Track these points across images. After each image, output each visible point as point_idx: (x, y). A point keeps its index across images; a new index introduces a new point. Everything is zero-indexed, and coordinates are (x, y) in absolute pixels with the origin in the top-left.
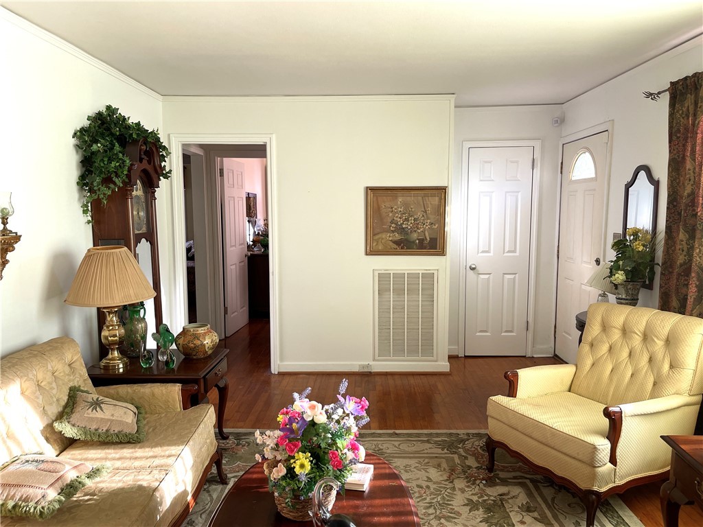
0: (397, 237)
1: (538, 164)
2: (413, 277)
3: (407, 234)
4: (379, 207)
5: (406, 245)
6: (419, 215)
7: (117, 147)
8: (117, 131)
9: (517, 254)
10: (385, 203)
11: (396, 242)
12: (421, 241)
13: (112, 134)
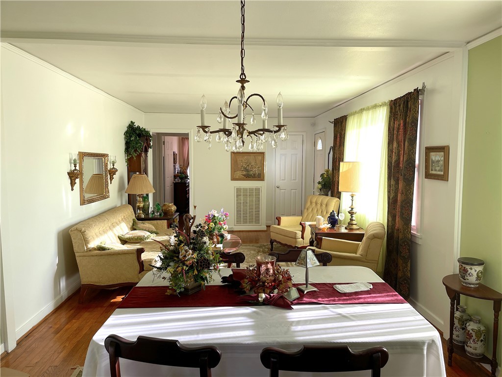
0: (244, 173)
1: (305, 142)
2: (251, 190)
3: (248, 171)
4: (236, 161)
5: (248, 177)
6: (253, 163)
7: (138, 138)
8: (137, 132)
9: (297, 181)
10: (239, 159)
11: (244, 175)
12: (254, 174)
13: (136, 133)
